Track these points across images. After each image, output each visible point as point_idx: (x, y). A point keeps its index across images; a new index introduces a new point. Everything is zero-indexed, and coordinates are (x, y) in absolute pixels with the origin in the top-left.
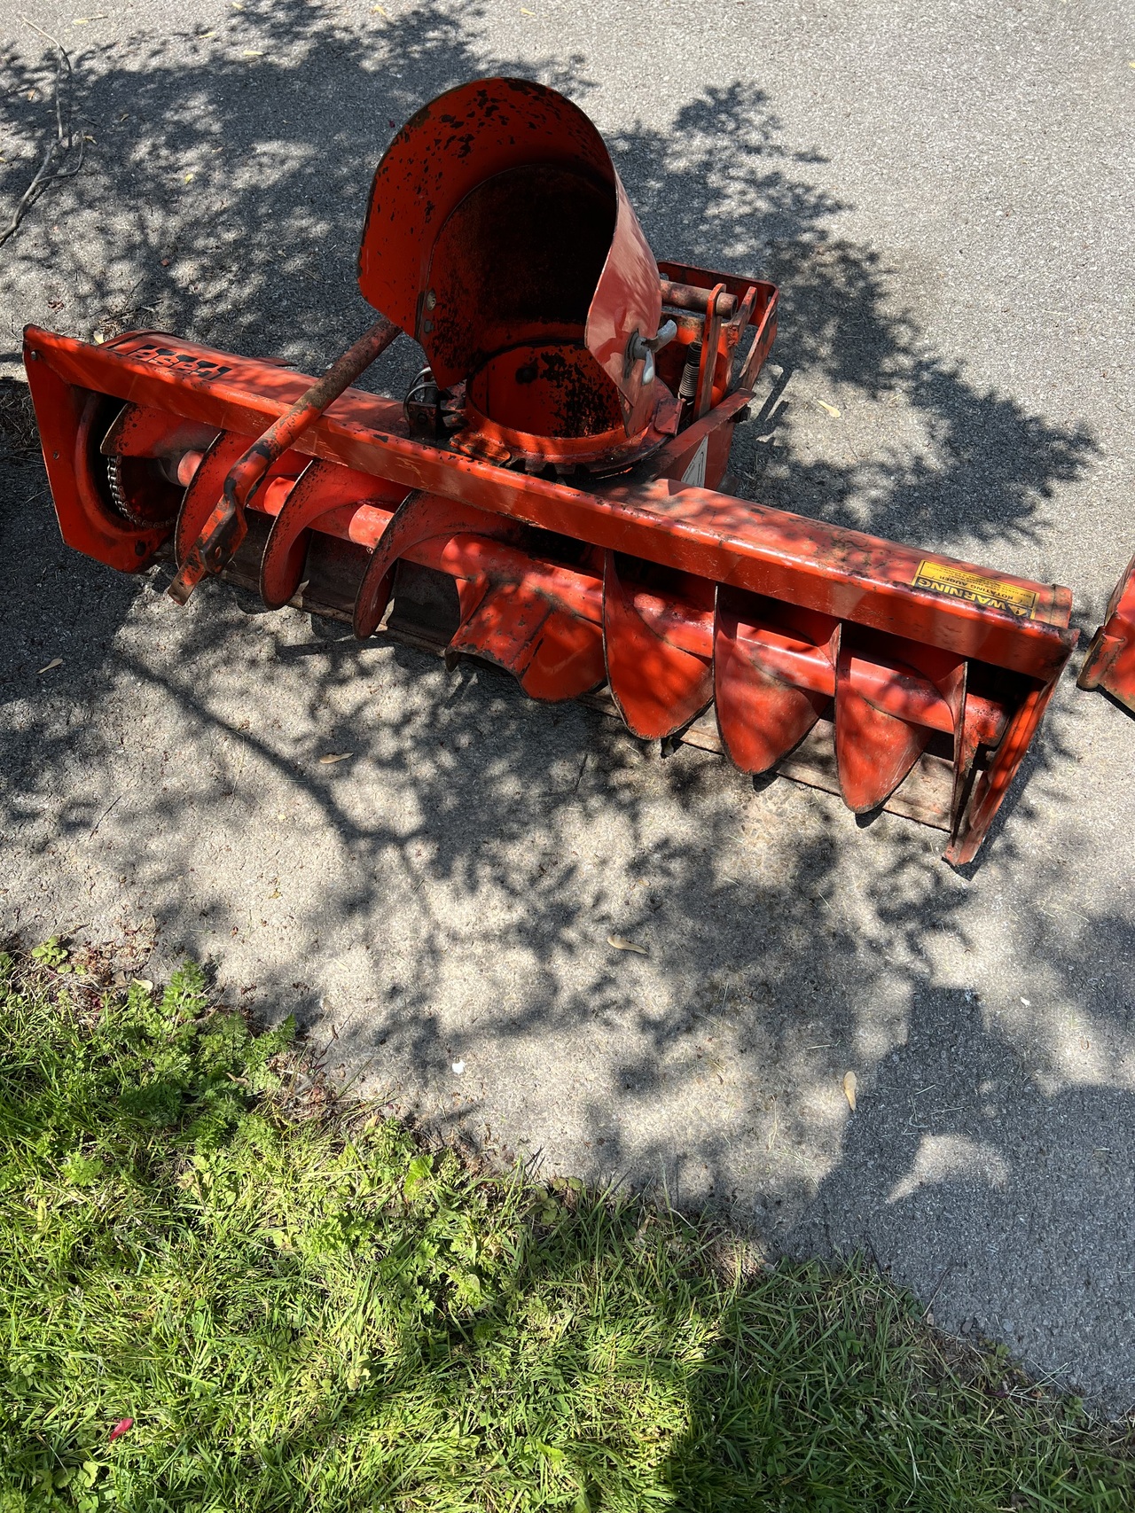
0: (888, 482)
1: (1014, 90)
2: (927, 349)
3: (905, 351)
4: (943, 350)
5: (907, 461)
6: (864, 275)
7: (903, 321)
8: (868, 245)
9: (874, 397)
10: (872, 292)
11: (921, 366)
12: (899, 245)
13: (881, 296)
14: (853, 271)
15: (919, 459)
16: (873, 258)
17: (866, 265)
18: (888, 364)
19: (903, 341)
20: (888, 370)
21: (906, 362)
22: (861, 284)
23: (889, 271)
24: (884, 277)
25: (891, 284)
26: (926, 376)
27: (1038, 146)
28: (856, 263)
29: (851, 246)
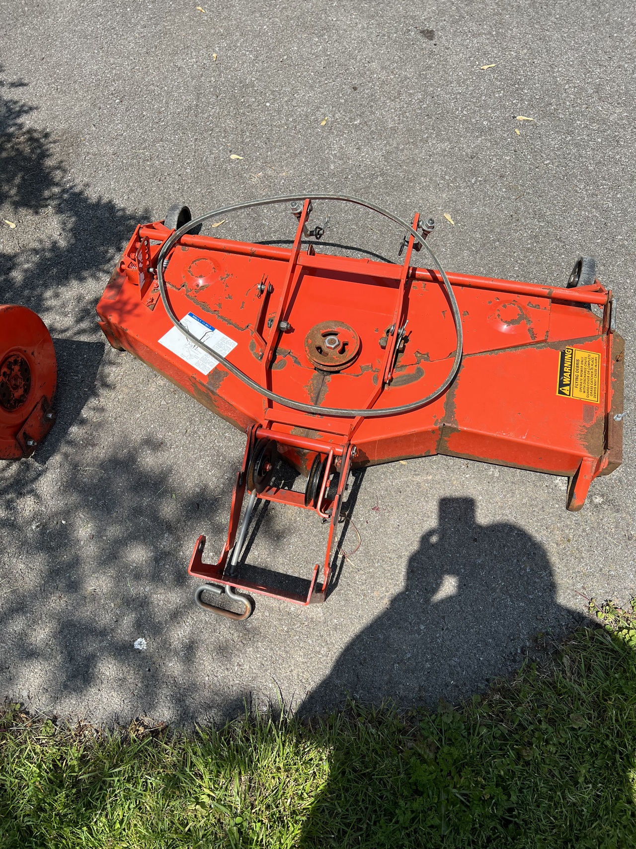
0: (36, 258)
1: (134, 32)
2: (69, 181)
3: (57, 185)
4: (77, 181)
5: (48, 245)
6: (41, 146)
7: (59, 168)
8: (45, 129)
9: (37, 213)
10: (44, 155)
11: (64, 191)
12: (62, 126)
13: (48, 156)
14: (35, 144)
15: (55, 243)
16: (47, 136)
17: (42, 140)
18: (47, 193)
19: (57, 179)
20: (46, 197)
21: (56, 190)
22: (39, 151)
23: (55, 142)
24: (52, 145)
25: (55, 149)
26: (66, 196)
27: (143, 61)
28: (37, 140)
29: (35, 131)
